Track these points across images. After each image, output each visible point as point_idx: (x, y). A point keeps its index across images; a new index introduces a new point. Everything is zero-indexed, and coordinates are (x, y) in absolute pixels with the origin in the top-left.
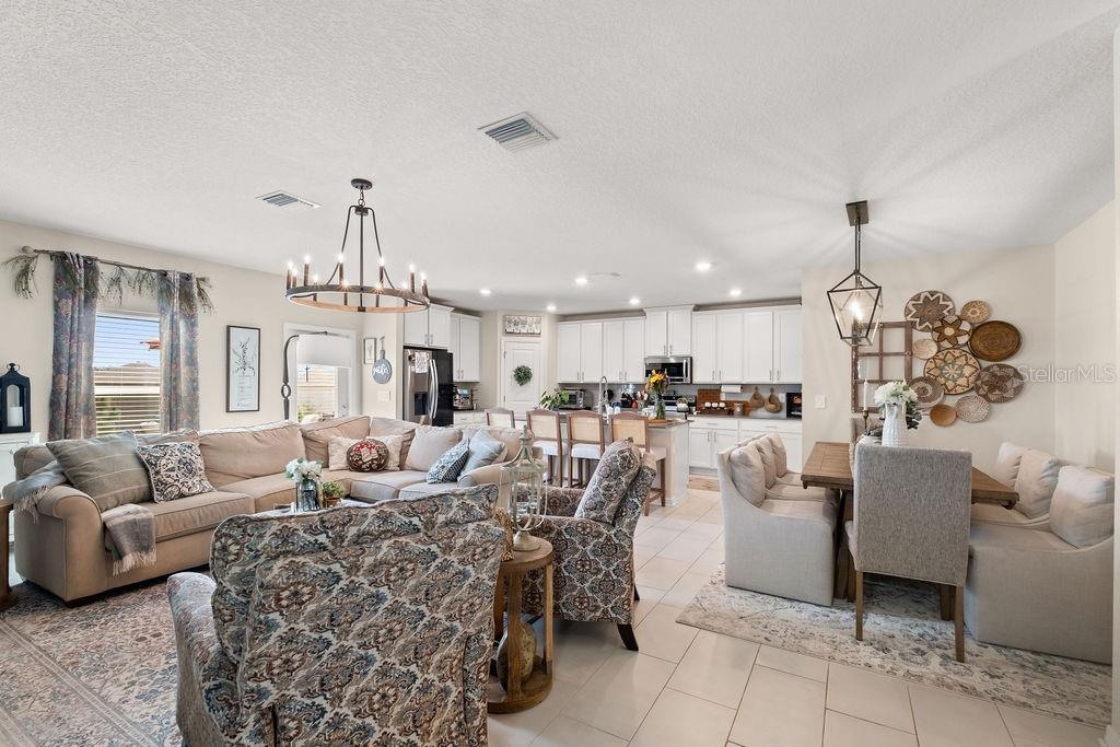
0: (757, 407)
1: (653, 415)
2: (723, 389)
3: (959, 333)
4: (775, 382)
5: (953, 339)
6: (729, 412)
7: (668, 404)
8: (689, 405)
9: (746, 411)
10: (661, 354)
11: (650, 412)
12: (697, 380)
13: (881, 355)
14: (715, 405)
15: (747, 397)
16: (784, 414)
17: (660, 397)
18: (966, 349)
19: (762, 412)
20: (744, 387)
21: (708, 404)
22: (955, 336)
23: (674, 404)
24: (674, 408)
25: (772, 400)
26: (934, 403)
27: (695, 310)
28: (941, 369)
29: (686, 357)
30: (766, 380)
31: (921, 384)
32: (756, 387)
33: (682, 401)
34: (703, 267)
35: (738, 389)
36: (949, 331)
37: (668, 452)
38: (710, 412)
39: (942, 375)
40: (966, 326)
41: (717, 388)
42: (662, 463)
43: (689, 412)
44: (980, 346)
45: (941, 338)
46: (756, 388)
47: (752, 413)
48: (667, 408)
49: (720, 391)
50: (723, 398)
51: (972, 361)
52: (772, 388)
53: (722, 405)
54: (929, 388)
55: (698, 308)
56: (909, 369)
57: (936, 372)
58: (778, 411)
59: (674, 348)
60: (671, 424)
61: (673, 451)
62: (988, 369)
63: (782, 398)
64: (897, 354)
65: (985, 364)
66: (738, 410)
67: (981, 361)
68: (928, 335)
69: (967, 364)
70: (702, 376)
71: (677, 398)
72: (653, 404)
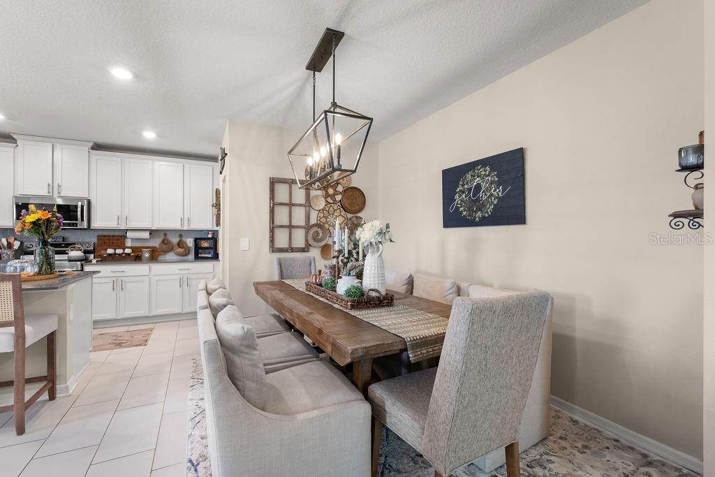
0: (166, 252)
1: (30, 270)
2: (129, 234)
3: (336, 193)
4: (186, 228)
5: (333, 196)
6: (136, 257)
7: (57, 253)
8: (86, 252)
9: (155, 256)
10: (44, 192)
11: (28, 266)
12: (96, 224)
13: (291, 205)
14: (119, 251)
15: (156, 243)
16: (192, 256)
17: (45, 243)
18: (339, 204)
19: (171, 256)
20: (153, 232)
21: (110, 251)
22: (334, 195)
23: (64, 253)
24: (65, 257)
25: (181, 244)
26: (323, 243)
27: (93, 148)
28: (326, 218)
29: (81, 199)
30: (177, 226)
31: (315, 229)
32: (165, 232)
33: (74, 249)
34: (121, 74)
35: (146, 235)
36: (331, 191)
37: (62, 320)
38: (113, 259)
39: (327, 222)
40: (340, 189)
41: (120, 234)
42: (51, 339)
43: (85, 260)
44: (346, 203)
45: (327, 196)
46: (165, 235)
47: (161, 258)
48: (57, 257)
49: (125, 237)
50: (129, 243)
51: (343, 213)
52: (181, 233)
53: (128, 251)
54: (320, 232)
55: (98, 147)
56: (308, 217)
57: (323, 220)
58: (187, 255)
59: (63, 188)
60: (64, 278)
61: (71, 316)
62: (350, 219)
63: (190, 242)
64: (300, 205)
65: (349, 216)
66: (147, 255)
67: (347, 214)
68: (319, 193)
69: (340, 215)
70: (102, 220)
71: (67, 245)
72: (31, 253)
